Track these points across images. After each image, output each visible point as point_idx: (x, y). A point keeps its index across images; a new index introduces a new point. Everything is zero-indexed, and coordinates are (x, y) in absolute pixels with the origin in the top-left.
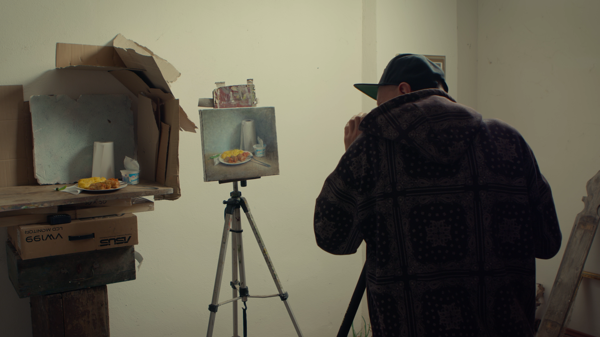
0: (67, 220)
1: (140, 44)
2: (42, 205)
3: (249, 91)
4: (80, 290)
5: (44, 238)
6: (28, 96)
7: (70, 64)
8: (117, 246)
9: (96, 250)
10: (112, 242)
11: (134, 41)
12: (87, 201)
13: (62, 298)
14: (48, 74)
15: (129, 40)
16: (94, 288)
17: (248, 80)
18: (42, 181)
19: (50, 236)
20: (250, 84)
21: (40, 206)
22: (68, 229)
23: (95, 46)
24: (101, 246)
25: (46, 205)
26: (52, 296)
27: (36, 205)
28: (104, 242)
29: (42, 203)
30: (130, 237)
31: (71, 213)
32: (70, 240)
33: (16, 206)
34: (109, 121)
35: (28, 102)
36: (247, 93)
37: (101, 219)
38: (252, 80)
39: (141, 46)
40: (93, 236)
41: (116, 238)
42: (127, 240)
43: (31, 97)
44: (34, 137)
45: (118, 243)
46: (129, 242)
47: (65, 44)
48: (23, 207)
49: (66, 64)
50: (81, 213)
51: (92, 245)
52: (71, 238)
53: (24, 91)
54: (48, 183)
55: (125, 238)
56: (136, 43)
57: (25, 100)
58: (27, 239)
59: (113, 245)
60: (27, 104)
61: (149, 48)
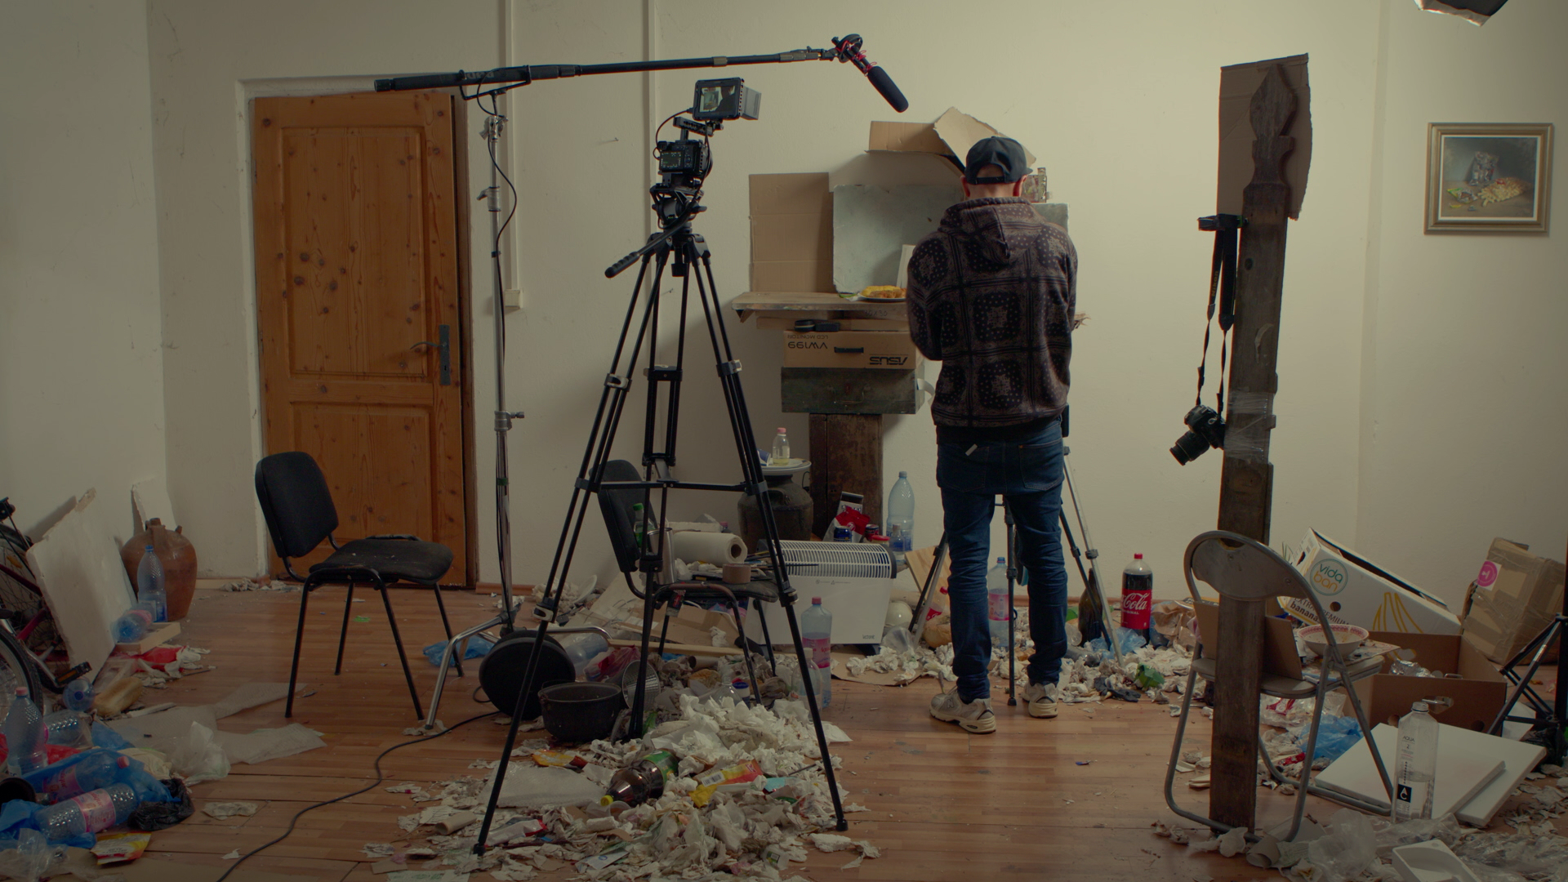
0: (832, 328)
1: (979, 120)
2: (806, 307)
3: (1037, 183)
4: (848, 414)
5: (808, 346)
6: (833, 187)
7: (887, 147)
8: (889, 367)
9: (865, 369)
10: (884, 361)
11: (972, 116)
12: (858, 309)
13: (826, 420)
14: (859, 158)
15: (966, 115)
16: (866, 416)
17: (1039, 169)
18: (840, 288)
19: (814, 344)
20: (1042, 174)
21: (804, 309)
22: (834, 339)
23: (920, 124)
24: (871, 364)
25: (811, 308)
26: (815, 415)
27: (800, 307)
28: (874, 360)
29: (807, 305)
30: (906, 359)
31: (844, 323)
32: (835, 351)
33: (777, 305)
34: (930, 220)
35: (833, 193)
36: (1034, 186)
37: (877, 332)
38: (1044, 169)
39: (980, 122)
40: (861, 350)
41: (889, 357)
42: (902, 362)
43: (835, 186)
44: (835, 235)
45: (891, 364)
46: (905, 364)
47: (881, 122)
48: (786, 308)
49: (882, 146)
50: (856, 323)
51: (860, 362)
52: (837, 350)
53: (830, 179)
54: (847, 291)
55: (899, 358)
56: (974, 118)
57: (831, 190)
58: (789, 345)
59: (884, 365)
60: (831, 194)
61: (990, 124)
